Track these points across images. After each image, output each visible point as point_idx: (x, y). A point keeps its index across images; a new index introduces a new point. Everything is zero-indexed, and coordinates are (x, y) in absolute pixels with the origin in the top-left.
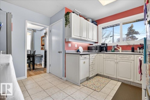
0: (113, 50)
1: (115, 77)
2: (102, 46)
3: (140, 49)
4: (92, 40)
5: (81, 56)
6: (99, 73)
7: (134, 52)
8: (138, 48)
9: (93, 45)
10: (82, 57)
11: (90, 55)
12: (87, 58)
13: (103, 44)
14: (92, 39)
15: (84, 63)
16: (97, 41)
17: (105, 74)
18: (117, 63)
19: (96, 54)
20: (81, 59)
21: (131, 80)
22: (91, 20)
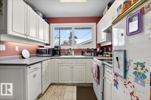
0: (66, 54)
1: (70, 82)
2: (55, 49)
3: (87, 53)
4: (44, 42)
5: (29, 68)
6: (54, 82)
7: (83, 55)
8: (86, 52)
9: (43, 47)
10: (31, 68)
11: (43, 62)
12: (38, 68)
13: (56, 47)
14: (44, 40)
15: (35, 76)
16: (48, 43)
17: (60, 82)
18: (72, 67)
19: (49, 60)
20: (28, 71)
21: (84, 82)
22: (42, 15)
